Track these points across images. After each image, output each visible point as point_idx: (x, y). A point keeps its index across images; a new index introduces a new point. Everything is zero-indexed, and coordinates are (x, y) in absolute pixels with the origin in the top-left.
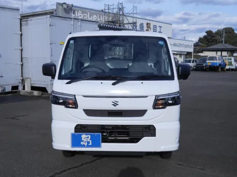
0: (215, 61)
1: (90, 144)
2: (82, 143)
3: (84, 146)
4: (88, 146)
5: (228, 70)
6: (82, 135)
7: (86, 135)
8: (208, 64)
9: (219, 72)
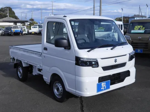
0: (18, 29)
1: (105, 88)
2: (102, 89)
3: (102, 90)
4: (105, 89)
5: (24, 34)
6: (101, 83)
7: (104, 83)
8: (13, 31)
9: (20, 36)
